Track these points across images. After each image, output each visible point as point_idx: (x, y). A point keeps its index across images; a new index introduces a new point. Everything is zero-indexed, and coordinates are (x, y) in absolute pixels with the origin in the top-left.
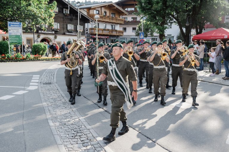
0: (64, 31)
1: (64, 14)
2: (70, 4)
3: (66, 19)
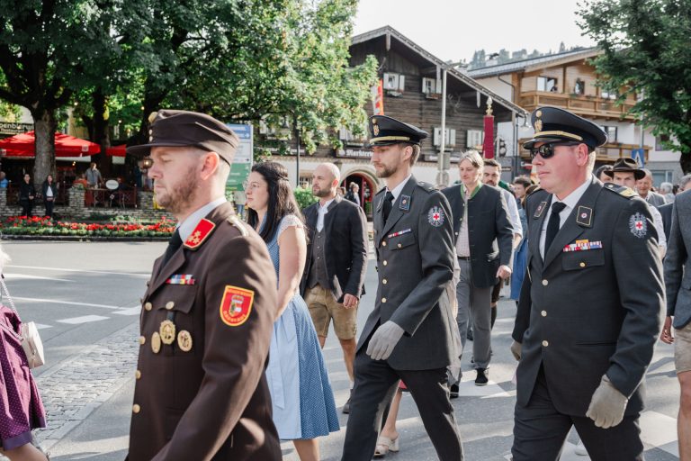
1: (425, 95)
2: (441, 63)
3: (430, 112)
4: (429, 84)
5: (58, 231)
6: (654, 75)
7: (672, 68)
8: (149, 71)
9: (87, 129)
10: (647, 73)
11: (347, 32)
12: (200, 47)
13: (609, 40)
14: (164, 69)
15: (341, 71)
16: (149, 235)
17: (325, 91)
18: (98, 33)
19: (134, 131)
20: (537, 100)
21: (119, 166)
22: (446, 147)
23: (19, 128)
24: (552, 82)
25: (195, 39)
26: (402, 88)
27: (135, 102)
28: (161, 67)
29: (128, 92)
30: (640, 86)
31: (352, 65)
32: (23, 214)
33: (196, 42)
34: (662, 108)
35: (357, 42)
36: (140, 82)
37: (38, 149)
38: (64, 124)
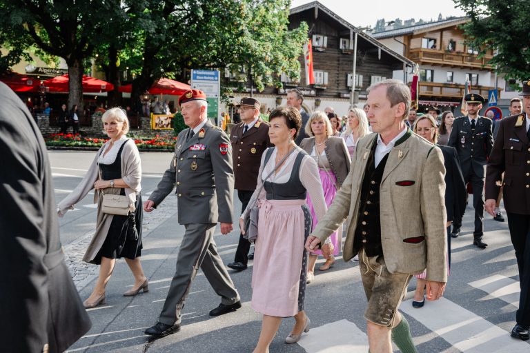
0: (340, 88)
1: (341, 50)
2: (353, 27)
3: (345, 62)
4: (345, 43)
5: (85, 144)
6: (507, 37)
7: (520, 31)
8: (148, 32)
9: (104, 73)
10: (501, 35)
11: (287, 5)
12: (183, 15)
13: (475, 11)
14: (158, 31)
15: (282, 33)
16: (147, 147)
17: (271, 47)
18: (112, 5)
19: (137, 75)
20: (421, 54)
21: (126, 99)
22: (356, 87)
23: (58, 72)
24: (433, 41)
25: (180, 10)
26: (325, 45)
27: (138, 55)
28: (156, 29)
29: (133, 47)
30: (496, 45)
31: (290, 29)
32: (61, 132)
33: (181, 12)
34: (511, 60)
35: (294, 12)
36: (141, 40)
37: (71, 87)
38: (89, 70)
